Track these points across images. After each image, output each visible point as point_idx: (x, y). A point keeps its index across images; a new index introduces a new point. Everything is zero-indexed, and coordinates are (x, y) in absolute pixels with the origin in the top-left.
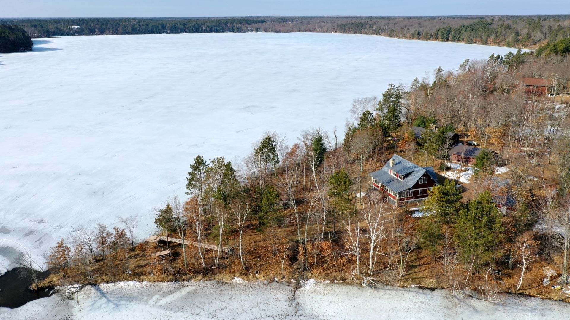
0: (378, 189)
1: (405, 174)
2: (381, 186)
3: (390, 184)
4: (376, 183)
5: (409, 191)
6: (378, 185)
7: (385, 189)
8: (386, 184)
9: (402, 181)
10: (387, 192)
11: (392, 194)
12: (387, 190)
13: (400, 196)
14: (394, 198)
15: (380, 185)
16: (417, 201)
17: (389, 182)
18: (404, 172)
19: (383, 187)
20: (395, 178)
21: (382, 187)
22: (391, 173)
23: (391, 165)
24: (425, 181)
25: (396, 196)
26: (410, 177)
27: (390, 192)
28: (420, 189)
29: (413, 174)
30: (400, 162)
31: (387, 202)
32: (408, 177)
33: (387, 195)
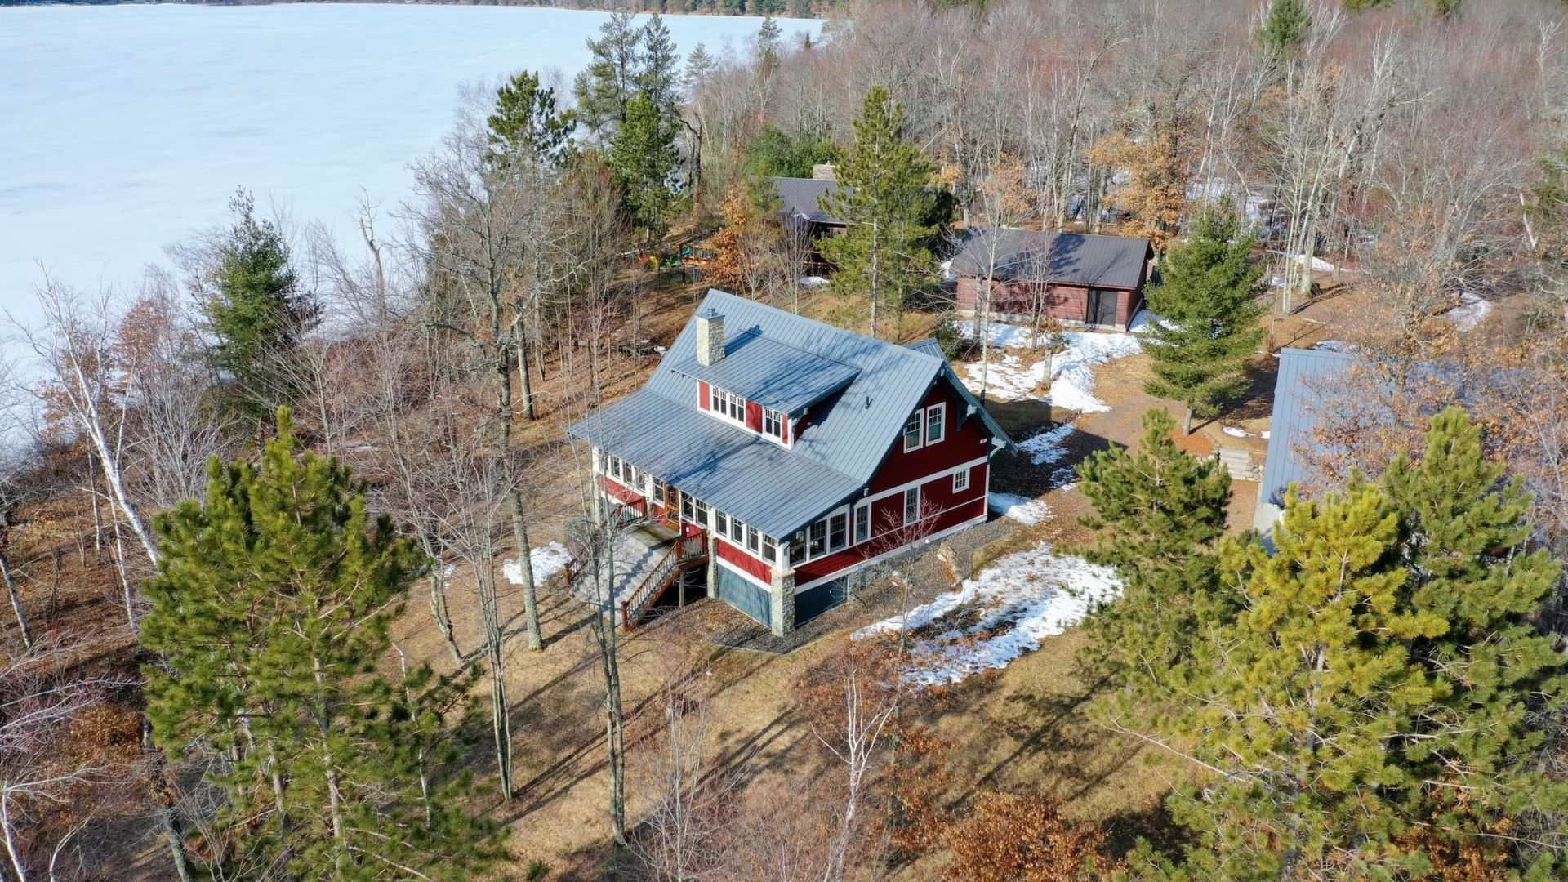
0: (639, 514)
1: (809, 399)
2: (658, 494)
3: (717, 478)
4: (620, 480)
5: (845, 509)
6: (633, 488)
7: (687, 510)
8: (691, 481)
9: (788, 446)
10: (704, 535)
11: (743, 547)
12: (703, 518)
13: (796, 556)
14: (764, 574)
15: (648, 493)
16: (894, 564)
17: (710, 465)
18: (796, 389)
19: (672, 500)
20: (739, 432)
21: (661, 504)
22: (705, 405)
23: (703, 358)
24: (934, 433)
25: (771, 554)
26: (836, 414)
27: (722, 527)
28: (905, 488)
29: (854, 396)
30: (753, 334)
31: (711, 594)
32: (825, 418)
33: (705, 549)
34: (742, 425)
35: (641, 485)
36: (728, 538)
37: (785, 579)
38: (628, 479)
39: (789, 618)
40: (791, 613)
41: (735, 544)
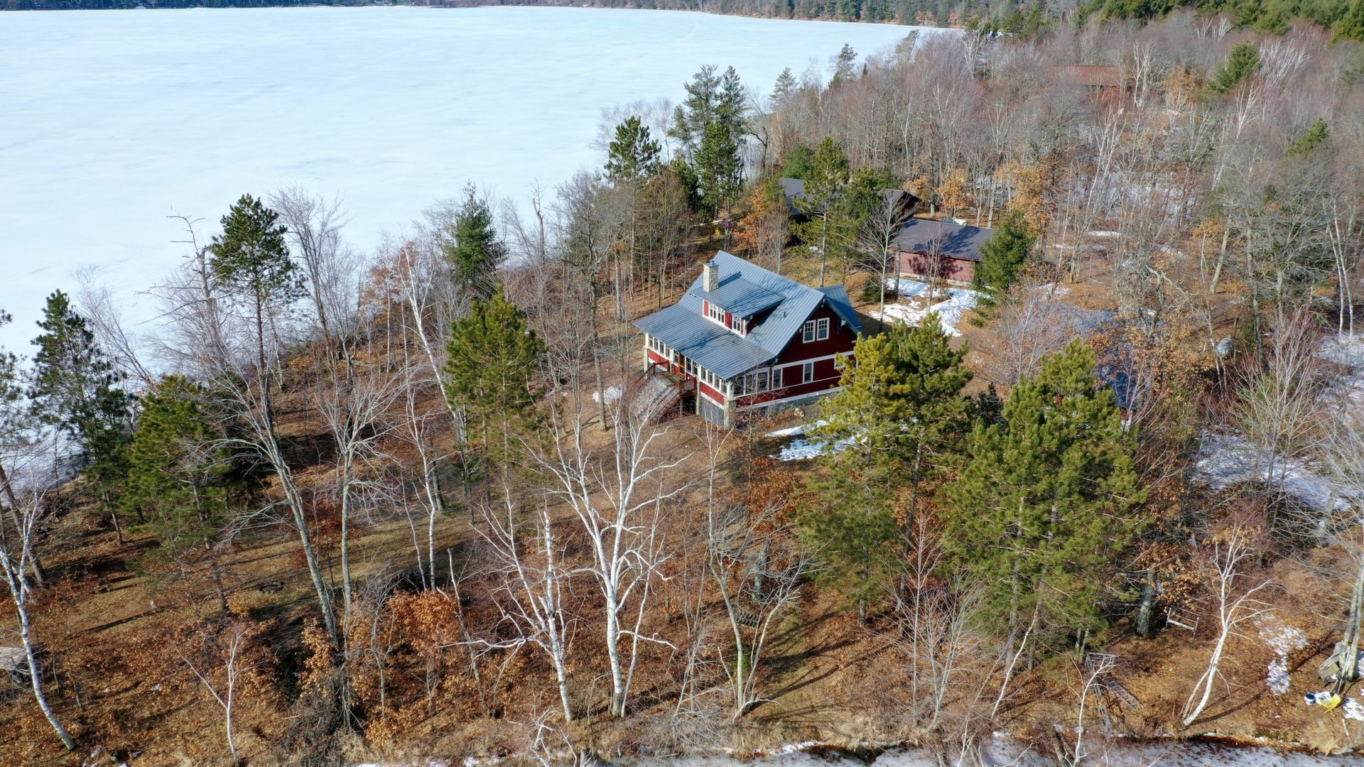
0: (664, 369)
1: (754, 311)
2: (676, 359)
3: (703, 350)
4: (658, 352)
5: (767, 369)
6: (664, 356)
7: (689, 368)
8: (690, 351)
9: (743, 336)
10: (695, 380)
11: (712, 386)
12: (695, 371)
13: (737, 391)
14: (720, 399)
15: (671, 359)
16: (796, 404)
17: (702, 344)
18: (749, 306)
19: (682, 362)
20: (722, 329)
21: (677, 365)
22: (706, 314)
23: (706, 288)
24: (821, 332)
25: (724, 390)
26: (769, 320)
27: (704, 377)
28: (804, 362)
29: (779, 312)
30: (737, 276)
31: (698, 413)
32: (764, 322)
33: (696, 388)
34: (723, 325)
35: (668, 355)
36: (706, 382)
37: (730, 402)
38: (662, 351)
39: (733, 424)
40: (734, 422)
41: (709, 385)
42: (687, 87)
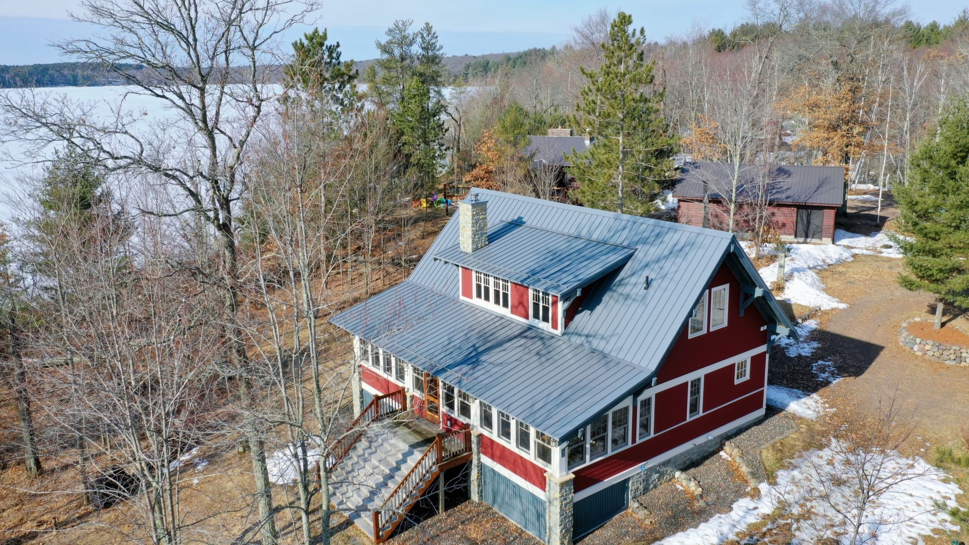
0: (397, 406)
4: (380, 372)
5: (628, 401)
6: (392, 378)
7: (449, 402)
9: (559, 333)
10: (467, 430)
11: (511, 445)
12: (465, 410)
13: (574, 455)
14: (539, 478)
15: (408, 383)
16: (677, 465)
17: (473, 359)
18: (564, 275)
19: (434, 392)
20: (508, 322)
21: (421, 396)
22: (467, 293)
23: (466, 243)
24: (716, 313)
25: (545, 454)
26: (610, 298)
27: (487, 420)
28: (689, 378)
30: (517, 223)
31: (475, 497)
32: (599, 302)
33: (468, 448)
34: (506, 312)
35: (401, 375)
36: (493, 434)
37: (563, 485)
38: (388, 369)
39: (567, 531)
40: (570, 525)
41: (502, 441)
42: (379, 45)
